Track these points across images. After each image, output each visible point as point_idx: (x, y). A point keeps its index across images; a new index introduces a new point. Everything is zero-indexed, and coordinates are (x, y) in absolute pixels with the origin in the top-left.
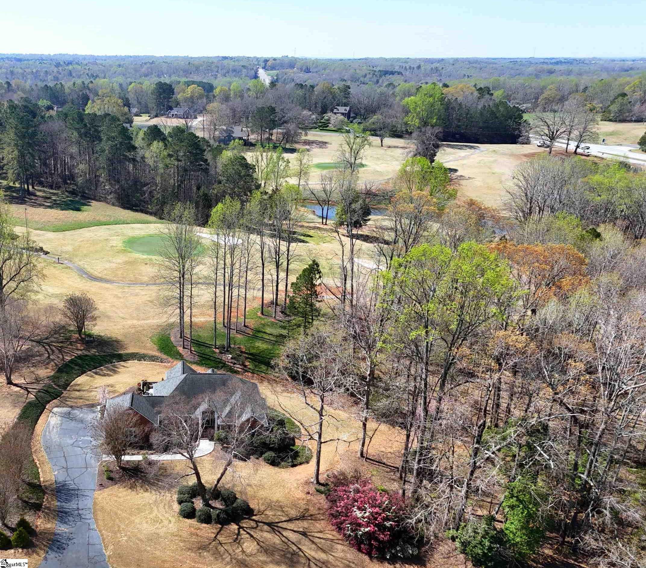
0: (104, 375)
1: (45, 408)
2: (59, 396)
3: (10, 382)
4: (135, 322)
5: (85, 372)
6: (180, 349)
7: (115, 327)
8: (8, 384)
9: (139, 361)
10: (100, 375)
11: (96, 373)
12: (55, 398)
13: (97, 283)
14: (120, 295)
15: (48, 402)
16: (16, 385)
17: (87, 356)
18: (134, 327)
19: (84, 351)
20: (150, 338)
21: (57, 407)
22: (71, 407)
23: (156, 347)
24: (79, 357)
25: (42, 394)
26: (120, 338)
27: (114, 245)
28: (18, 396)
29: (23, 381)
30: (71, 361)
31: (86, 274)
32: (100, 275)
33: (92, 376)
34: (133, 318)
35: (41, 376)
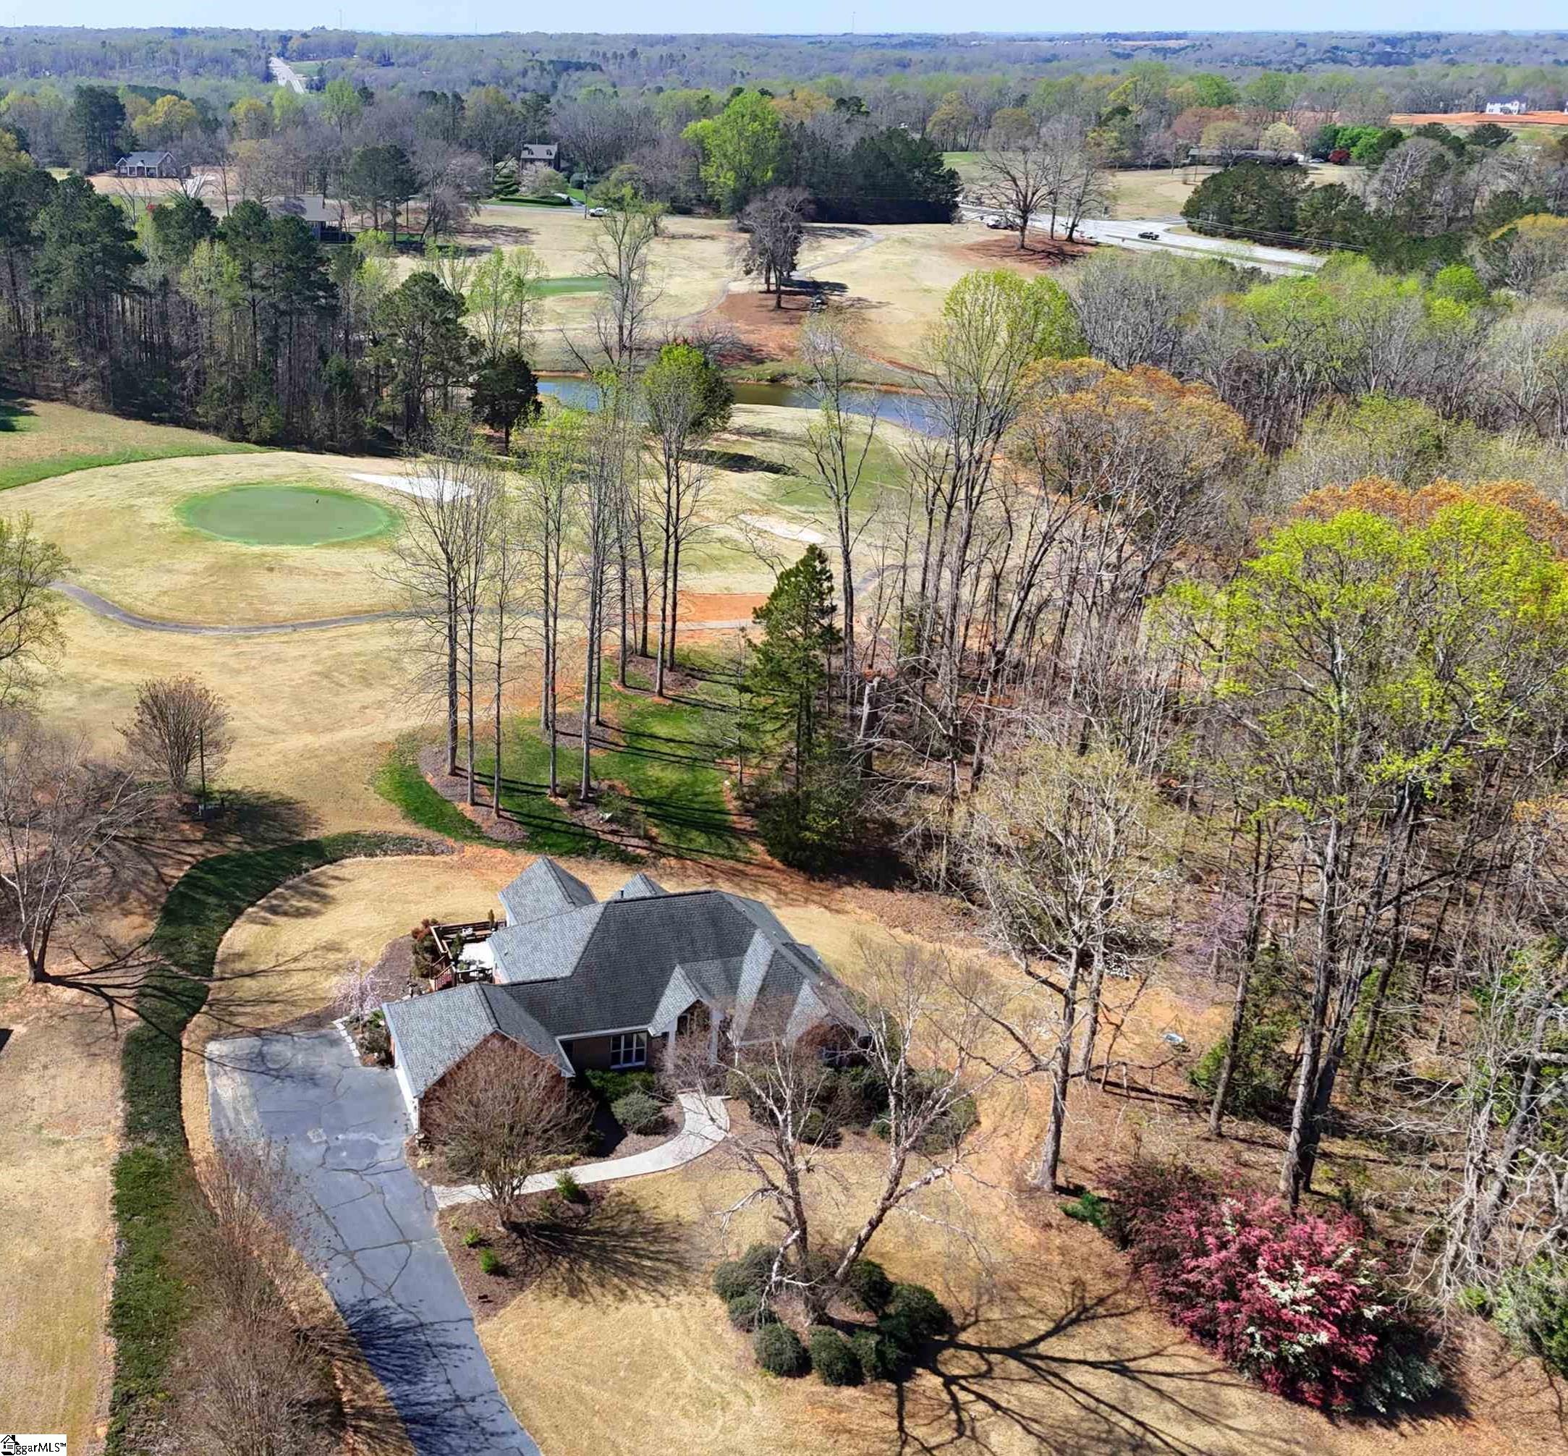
0: (300, 913)
1: (181, 1048)
2: (203, 1002)
3: (41, 976)
4: (309, 739)
5: (238, 912)
6: (465, 808)
7: (261, 761)
8: (36, 981)
9: (372, 855)
10: (286, 914)
11: (274, 910)
12: (196, 1011)
13: (155, 634)
14: (233, 663)
15: (182, 1025)
16: (59, 981)
17: (223, 859)
18: (311, 754)
19: (207, 845)
20: (370, 783)
21: (214, 1037)
22: (257, 1033)
23: (398, 813)
24: (204, 865)
25: (157, 1003)
26: (289, 792)
27: (156, 521)
28: (88, 1019)
29: (75, 966)
30: (189, 880)
31: (114, 609)
32: (155, 611)
33: (265, 923)
34: (296, 728)
35: (121, 942)
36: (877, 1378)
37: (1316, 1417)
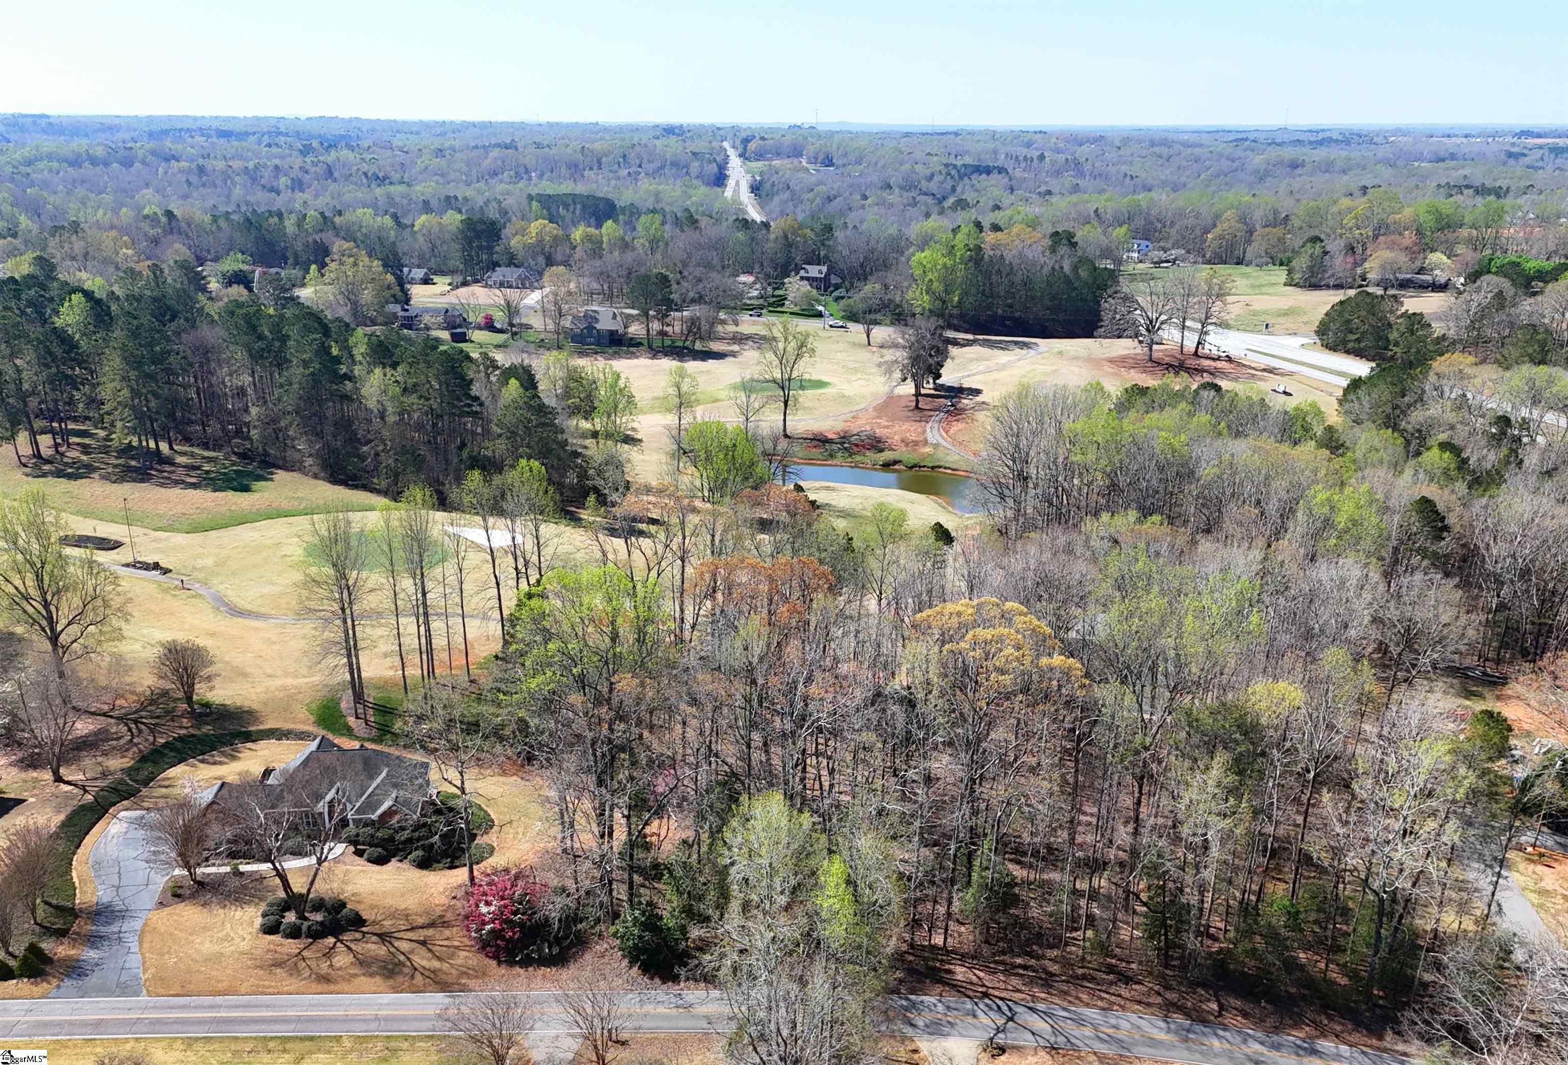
0: (215, 763)
1: (107, 812)
2: (133, 795)
3: (59, 779)
4: (289, 681)
5: (184, 760)
6: (351, 720)
7: (253, 690)
8: (55, 781)
9: (279, 740)
10: (208, 763)
11: (202, 761)
12: (127, 799)
13: (240, 620)
14: (275, 639)
15: (114, 804)
16: (68, 783)
17: (193, 736)
18: (284, 688)
19: (190, 730)
20: (307, 705)
21: (127, 810)
22: (148, 809)
23: (312, 719)
24: (180, 739)
25: (105, 793)
26: (255, 706)
27: (289, 553)
28: (68, 796)
29: (82, 777)
30: (166, 745)
31: (227, 605)
32: (248, 607)
33: (193, 766)
34: (287, 674)
35: (112, 769)
36: (307, 937)
37: (494, 963)
